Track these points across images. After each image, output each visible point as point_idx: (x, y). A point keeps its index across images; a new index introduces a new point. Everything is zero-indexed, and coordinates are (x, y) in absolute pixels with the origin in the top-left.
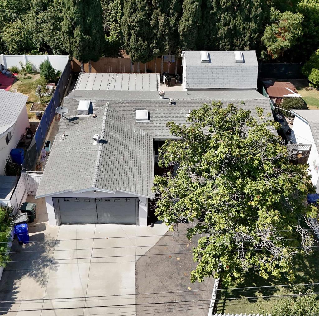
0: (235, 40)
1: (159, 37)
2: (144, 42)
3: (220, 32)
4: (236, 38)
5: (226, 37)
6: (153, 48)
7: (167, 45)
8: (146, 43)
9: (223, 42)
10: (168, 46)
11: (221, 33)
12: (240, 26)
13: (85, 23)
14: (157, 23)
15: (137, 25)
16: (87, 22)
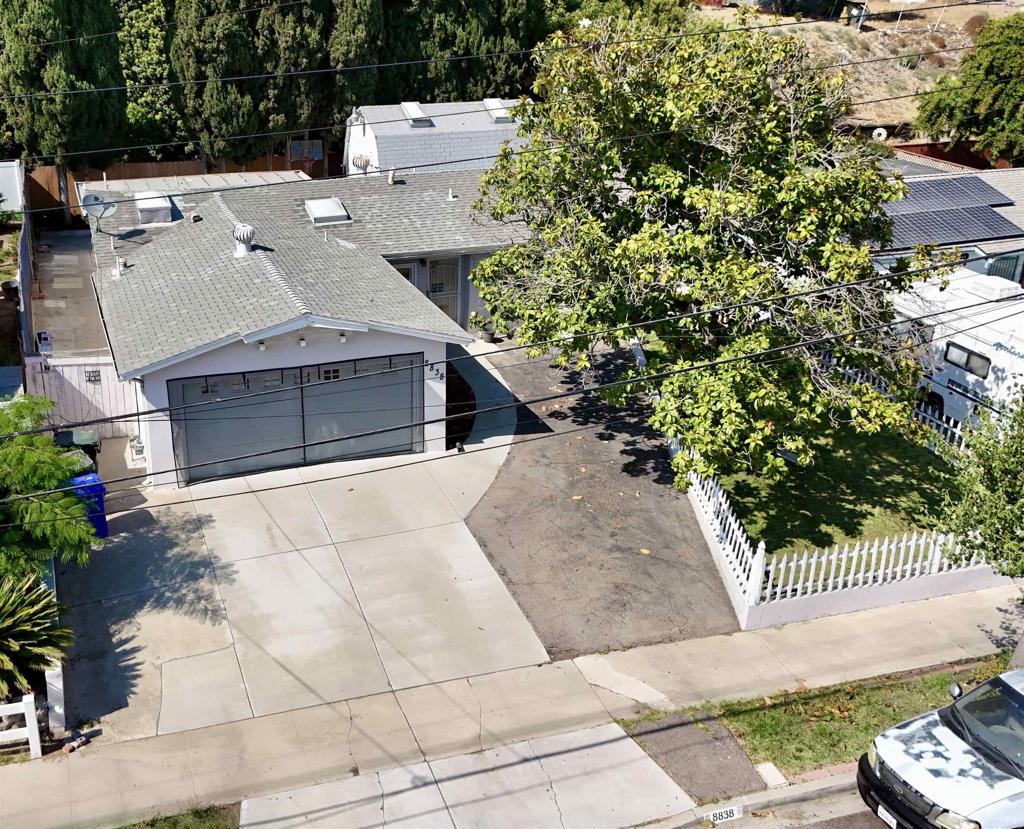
0: (471, 85)
1: (280, 81)
2: (242, 96)
3: (433, 65)
4: (471, 80)
5: (448, 79)
6: (268, 112)
7: (302, 104)
8: (248, 99)
9: (443, 92)
10: (306, 108)
11: (436, 67)
12: (478, 48)
13: (74, 48)
14: (274, 43)
15: (222, 47)
16: (79, 46)
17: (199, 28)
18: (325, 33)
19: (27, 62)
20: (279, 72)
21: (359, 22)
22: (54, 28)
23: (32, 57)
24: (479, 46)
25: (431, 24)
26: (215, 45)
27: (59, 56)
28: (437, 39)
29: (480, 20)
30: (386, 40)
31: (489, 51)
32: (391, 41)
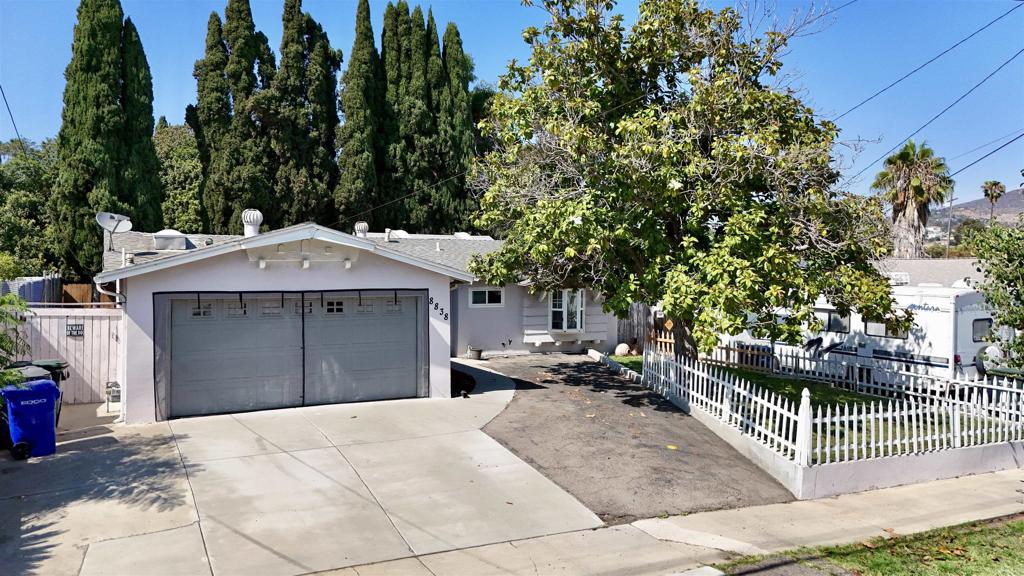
13: (119, 178)
14: (290, 190)
15: (246, 186)
16: (124, 178)
17: (229, 173)
18: (332, 186)
19: (75, 186)
20: (293, 210)
21: (358, 178)
22: (103, 160)
23: (80, 182)
24: (449, 204)
25: (413, 186)
26: (241, 185)
27: (105, 181)
28: (417, 197)
29: (448, 188)
30: (379, 193)
31: (455, 209)
32: (383, 195)
